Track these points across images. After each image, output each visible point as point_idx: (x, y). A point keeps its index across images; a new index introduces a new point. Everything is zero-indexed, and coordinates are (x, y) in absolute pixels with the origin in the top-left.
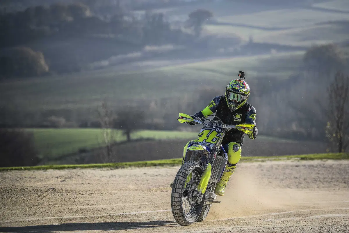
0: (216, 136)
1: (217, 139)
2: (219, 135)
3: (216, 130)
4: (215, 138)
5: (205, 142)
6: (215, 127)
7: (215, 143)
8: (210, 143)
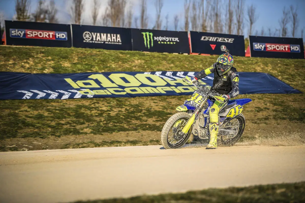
0: (201, 99)
1: (201, 101)
2: (203, 99)
3: (202, 95)
4: (200, 100)
5: (194, 102)
6: (202, 93)
7: (199, 104)
8: (196, 103)
